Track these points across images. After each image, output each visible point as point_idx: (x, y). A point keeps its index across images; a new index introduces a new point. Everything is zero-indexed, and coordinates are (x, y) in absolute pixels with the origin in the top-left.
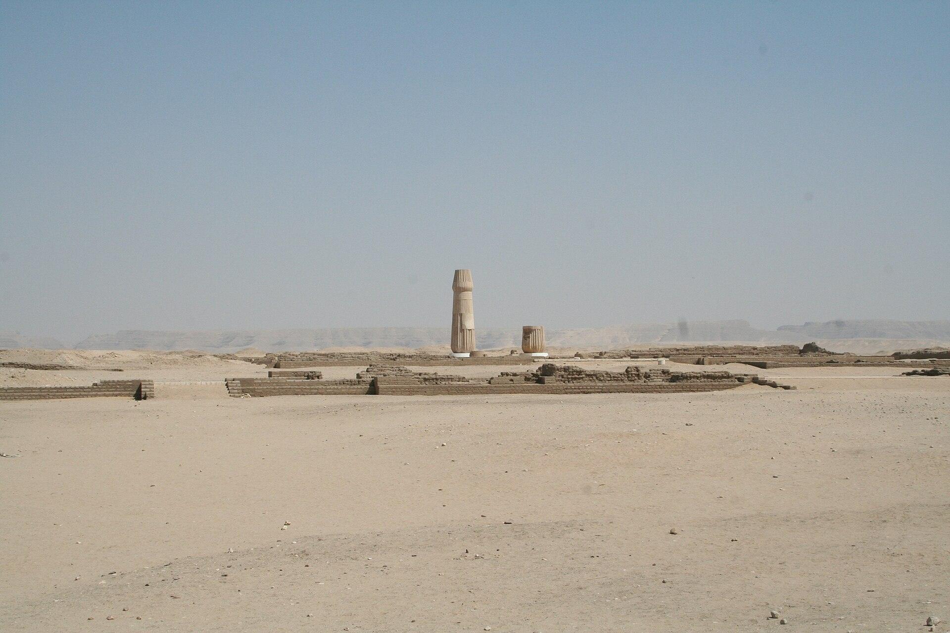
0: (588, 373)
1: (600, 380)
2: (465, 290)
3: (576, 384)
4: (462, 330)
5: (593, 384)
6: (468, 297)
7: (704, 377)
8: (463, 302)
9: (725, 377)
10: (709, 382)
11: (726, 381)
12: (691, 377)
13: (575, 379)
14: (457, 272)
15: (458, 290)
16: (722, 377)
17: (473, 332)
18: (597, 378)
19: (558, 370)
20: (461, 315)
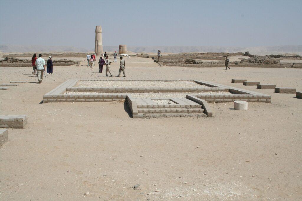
0: (19, 60)
1: (24, 62)
2: (99, 32)
3: (15, 63)
4: (98, 46)
5: (22, 64)
6: (100, 35)
7: (62, 62)
8: (98, 37)
9: (70, 62)
10: (64, 63)
11: (70, 63)
12: (57, 62)
13: (15, 62)
14: (96, 27)
15: (97, 33)
16: (69, 62)
17: (102, 47)
18: (23, 62)
19: (9, 59)
20: (97, 41)
